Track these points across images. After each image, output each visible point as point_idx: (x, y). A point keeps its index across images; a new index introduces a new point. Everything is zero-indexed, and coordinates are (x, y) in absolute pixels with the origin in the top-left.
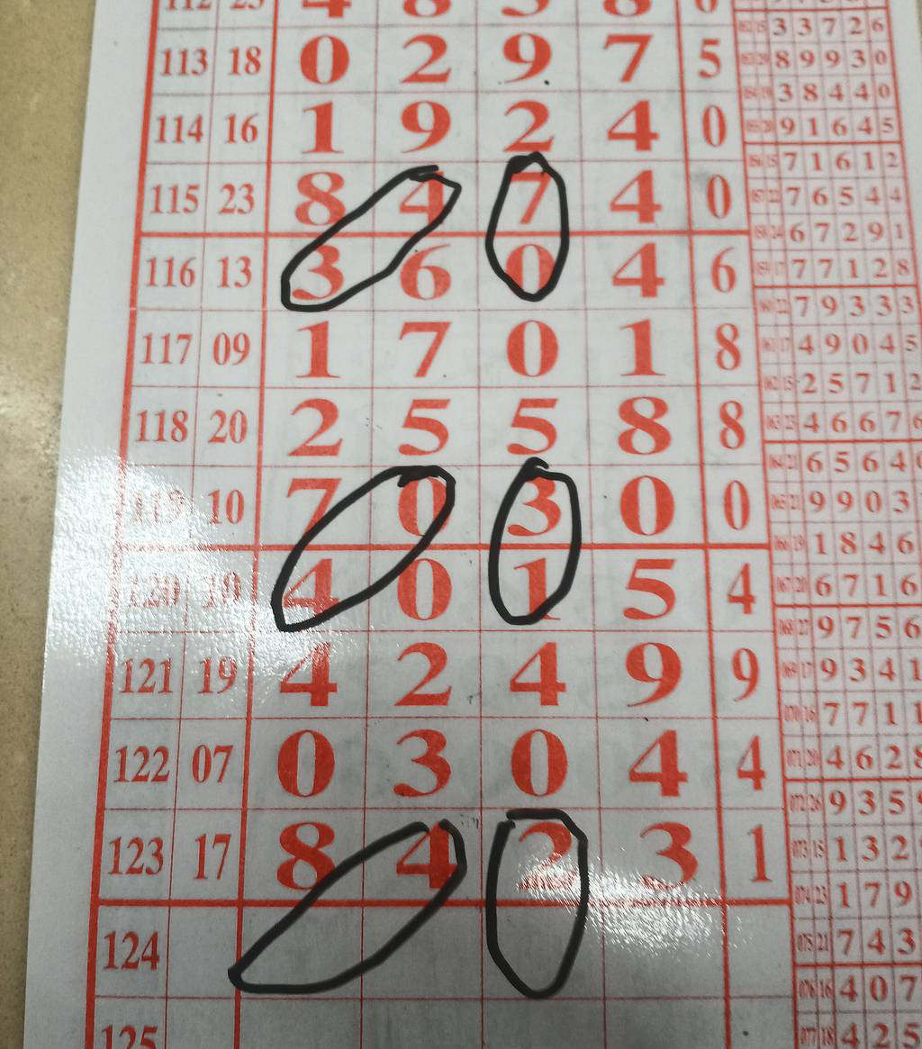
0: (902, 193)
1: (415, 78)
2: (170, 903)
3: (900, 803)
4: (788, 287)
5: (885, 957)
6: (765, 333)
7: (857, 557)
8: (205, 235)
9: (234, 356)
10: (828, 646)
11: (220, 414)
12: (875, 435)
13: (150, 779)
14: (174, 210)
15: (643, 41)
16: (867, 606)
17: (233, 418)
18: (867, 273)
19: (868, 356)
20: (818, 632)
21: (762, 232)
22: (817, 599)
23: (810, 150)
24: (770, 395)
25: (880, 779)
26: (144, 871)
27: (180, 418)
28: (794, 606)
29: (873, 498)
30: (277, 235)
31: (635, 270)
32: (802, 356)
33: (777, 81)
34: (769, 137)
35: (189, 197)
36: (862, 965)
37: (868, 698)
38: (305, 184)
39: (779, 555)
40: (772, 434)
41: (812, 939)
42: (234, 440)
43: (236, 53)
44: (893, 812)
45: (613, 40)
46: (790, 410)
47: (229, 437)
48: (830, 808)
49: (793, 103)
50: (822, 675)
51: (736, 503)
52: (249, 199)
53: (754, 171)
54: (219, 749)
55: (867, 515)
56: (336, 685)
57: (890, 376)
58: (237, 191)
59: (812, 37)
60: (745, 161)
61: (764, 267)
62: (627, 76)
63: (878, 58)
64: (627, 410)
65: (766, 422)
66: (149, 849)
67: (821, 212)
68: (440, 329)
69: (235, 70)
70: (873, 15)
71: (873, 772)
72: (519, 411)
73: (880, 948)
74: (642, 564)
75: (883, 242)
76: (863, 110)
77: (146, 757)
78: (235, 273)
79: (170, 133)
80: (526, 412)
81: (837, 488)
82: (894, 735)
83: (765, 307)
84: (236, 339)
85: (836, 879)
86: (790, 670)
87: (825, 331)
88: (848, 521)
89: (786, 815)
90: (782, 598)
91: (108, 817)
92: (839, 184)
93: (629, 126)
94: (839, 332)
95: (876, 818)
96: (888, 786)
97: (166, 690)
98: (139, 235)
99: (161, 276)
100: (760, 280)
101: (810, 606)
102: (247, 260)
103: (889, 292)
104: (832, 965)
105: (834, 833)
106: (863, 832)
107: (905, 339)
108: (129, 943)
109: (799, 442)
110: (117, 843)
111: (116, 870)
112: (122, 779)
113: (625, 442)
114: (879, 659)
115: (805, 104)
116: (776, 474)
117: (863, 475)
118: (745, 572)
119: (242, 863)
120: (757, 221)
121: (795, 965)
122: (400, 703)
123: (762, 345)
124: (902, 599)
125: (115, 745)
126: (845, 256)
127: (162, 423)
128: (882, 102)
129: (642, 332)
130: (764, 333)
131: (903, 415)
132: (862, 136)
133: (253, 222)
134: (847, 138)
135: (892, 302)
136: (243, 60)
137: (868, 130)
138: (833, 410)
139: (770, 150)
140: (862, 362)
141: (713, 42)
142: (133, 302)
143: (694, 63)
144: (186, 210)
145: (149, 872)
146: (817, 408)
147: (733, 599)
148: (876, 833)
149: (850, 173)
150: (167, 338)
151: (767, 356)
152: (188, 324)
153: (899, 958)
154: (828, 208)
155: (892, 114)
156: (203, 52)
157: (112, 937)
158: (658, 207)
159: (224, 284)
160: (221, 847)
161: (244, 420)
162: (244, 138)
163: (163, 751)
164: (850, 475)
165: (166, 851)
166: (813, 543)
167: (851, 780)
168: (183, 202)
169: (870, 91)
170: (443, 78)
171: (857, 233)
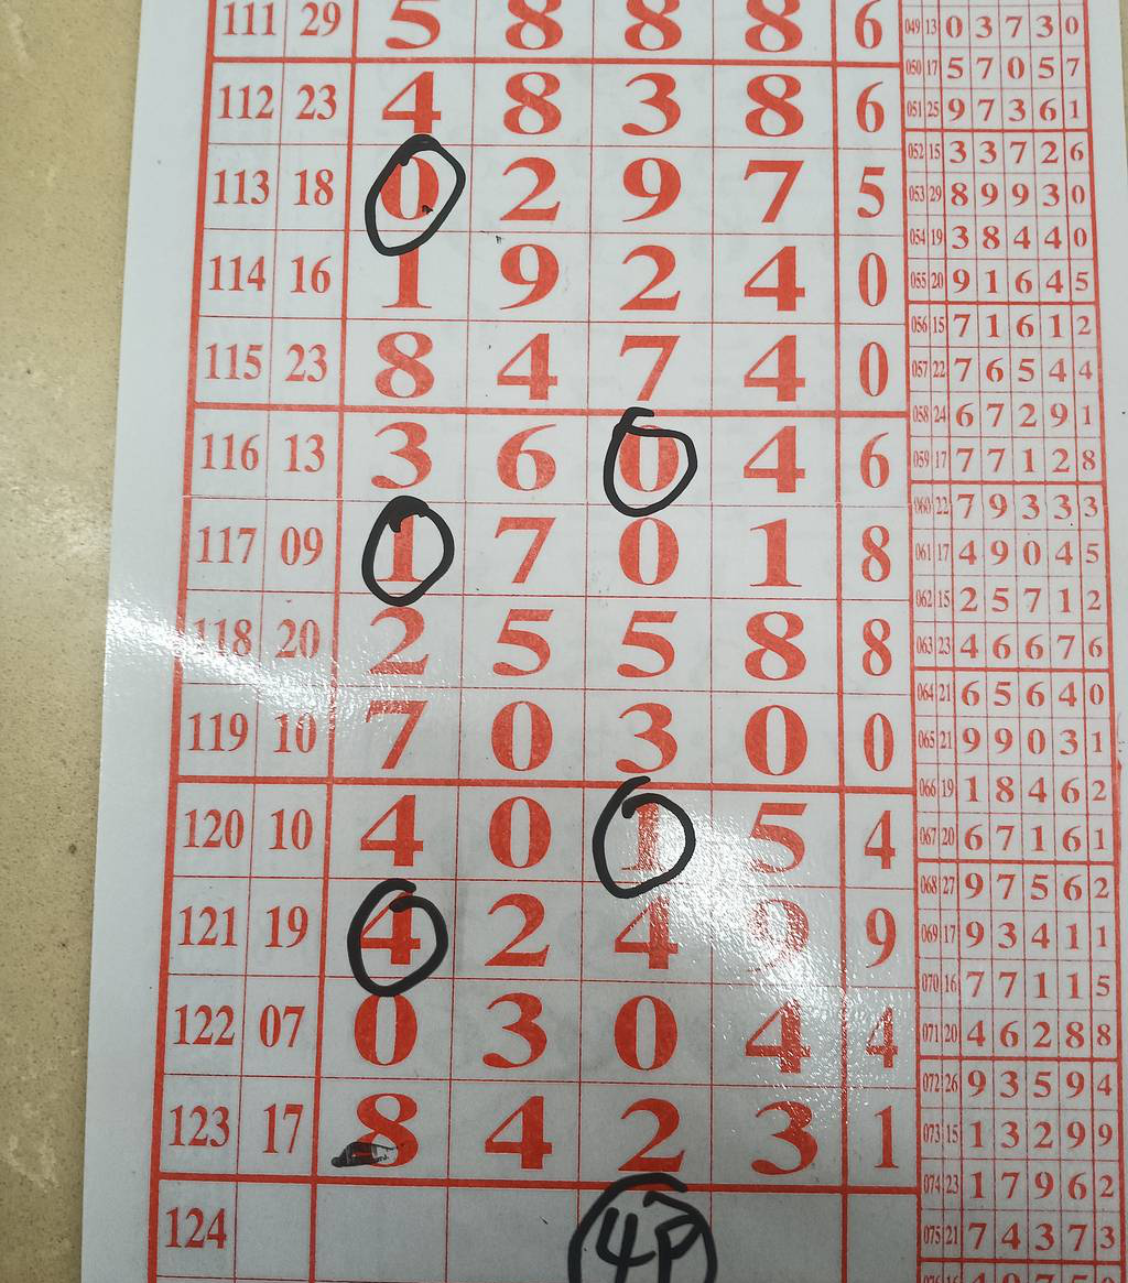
0: (1094, 369)
1: (517, 214)
2: (238, 1178)
3: (1046, 1085)
4: (950, 482)
5: (1021, 1253)
6: (921, 538)
7: (1014, 806)
8: (270, 407)
9: (306, 555)
10: (975, 908)
11: (289, 623)
12: (1043, 663)
13: (213, 1042)
14: (233, 376)
15: (792, 168)
16: (1022, 862)
17: (304, 628)
18: (1045, 465)
19: (1041, 568)
20: (965, 892)
21: (923, 415)
22: (965, 853)
23: (986, 311)
24: (922, 613)
25: (1026, 1059)
26: (208, 1143)
27: (243, 627)
28: (939, 861)
29: (1036, 737)
30: (354, 409)
31: (770, 460)
32: (962, 566)
33: (952, 223)
34: (938, 295)
35: (251, 359)
36: (995, 1261)
37: (1016, 967)
38: (387, 346)
39: (925, 802)
40: (922, 659)
41: (940, 1231)
42: (304, 654)
43: (303, 175)
44: (1037, 1095)
45: (756, 166)
46: (945, 631)
47: (299, 651)
48: (968, 1089)
49: (970, 251)
50: (967, 941)
51: (878, 740)
52: (321, 363)
53: (918, 338)
54: (289, 1010)
55: (1028, 756)
56: (419, 940)
57: (1065, 592)
58: (307, 354)
59: (997, 166)
60: (907, 324)
61: (924, 458)
62: (771, 216)
63: (1076, 194)
64: (756, 627)
65: (918, 645)
66: (214, 1119)
67: (994, 390)
68: (542, 525)
69: (303, 201)
70: (1072, 139)
71: (1018, 1051)
72: (631, 625)
73: (1015, 1243)
74: (768, 809)
75: (1068, 428)
76: (1053, 261)
77: (209, 1017)
78: (306, 455)
79: (227, 279)
80: (640, 627)
81: (995, 725)
82: (1045, 1010)
83: (923, 507)
84: (307, 534)
85: (971, 1168)
86: (931, 934)
87: (991, 537)
88: (1007, 763)
89: (918, 1095)
90: (926, 851)
91: (168, 1082)
92: (1018, 355)
93: (771, 279)
94: (1008, 538)
95: (1018, 1100)
96: (1035, 1067)
97: (229, 942)
98: (193, 405)
99: (219, 458)
100: (917, 474)
101: (957, 861)
102: (319, 439)
103: (1070, 491)
104: (961, 1261)
105: (971, 1116)
106: (1002, 1117)
107: (1084, 548)
108: (194, 1220)
109: (954, 669)
110: (178, 1111)
111: (178, 1141)
112: (182, 1041)
113: (753, 665)
114: (1033, 925)
115: (983, 253)
116: (924, 706)
117: (1027, 709)
118: (886, 820)
119: (316, 1136)
120: (919, 400)
121: (920, 1260)
122: (491, 963)
123: (915, 553)
124: (1063, 855)
125: (173, 1003)
126: (1021, 445)
127: (222, 633)
128: (1076, 251)
129: (776, 534)
130: (919, 537)
131: (1077, 641)
132: (1051, 295)
133: (325, 392)
134: (1032, 297)
135: (1072, 503)
136: (312, 187)
137: (1058, 287)
138: (994, 633)
139: (938, 311)
140: (1033, 575)
141: (878, 171)
142: (187, 488)
143: (852, 198)
144: (248, 376)
145: (214, 1143)
146: (978, 630)
147: (870, 851)
148: (1018, 1117)
149: (1034, 340)
150: (227, 532)
151: (922, 566)
152: (250, 515)
153: (1035, 1255)
154: (1004, 385)
155: (1089, 267)
156: (264, 174)
157: (174, 1213)
158: (802, 382)
159: (293, 468)
160: (293, 1117)
161: (316, 632)
162: (315, 287)
163: (227, 1010)
164: (1011, 709)
165: (232, 1122)
166: (965, 789)
167: (993, 1059)
168: (243, 366)
169: (1063, 237)
170: (550, 214)
171: (1037, 416)
